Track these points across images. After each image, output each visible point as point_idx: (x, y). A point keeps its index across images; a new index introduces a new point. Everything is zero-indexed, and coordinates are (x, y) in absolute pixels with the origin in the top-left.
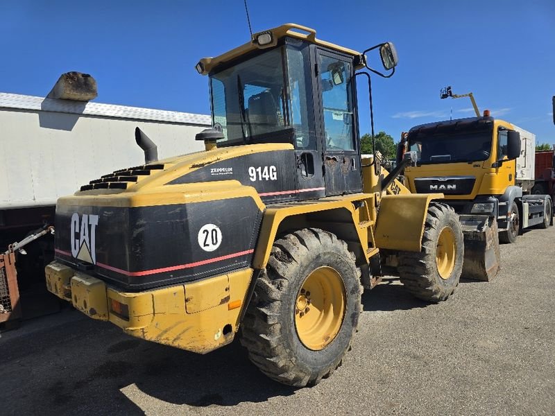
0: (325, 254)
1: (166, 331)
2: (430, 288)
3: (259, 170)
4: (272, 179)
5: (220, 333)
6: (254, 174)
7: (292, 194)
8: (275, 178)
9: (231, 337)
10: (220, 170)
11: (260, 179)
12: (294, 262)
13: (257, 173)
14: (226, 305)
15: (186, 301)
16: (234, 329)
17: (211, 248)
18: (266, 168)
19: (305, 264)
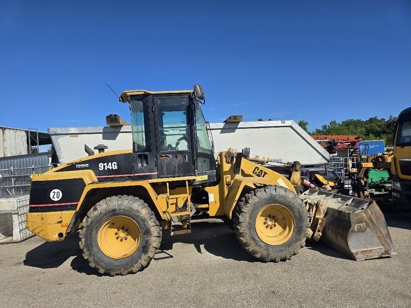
0: (120, 209)
1: (35, 229)
2: (247, 248)
3: (106, 164)
4: (114, 168)
5: (57, 235)
6: (102, 167)
7: (128, 177)
8: (116, 168)
9: (63, 238)
10: (82, 165)
11: (106, 169)
12: (97, 211)
13: (104, 166)
14: (60, 224)
15: (42, 219)
16: (64, 235)
17: (56, 199)
18: (110, 164)
19: (103, 212)
